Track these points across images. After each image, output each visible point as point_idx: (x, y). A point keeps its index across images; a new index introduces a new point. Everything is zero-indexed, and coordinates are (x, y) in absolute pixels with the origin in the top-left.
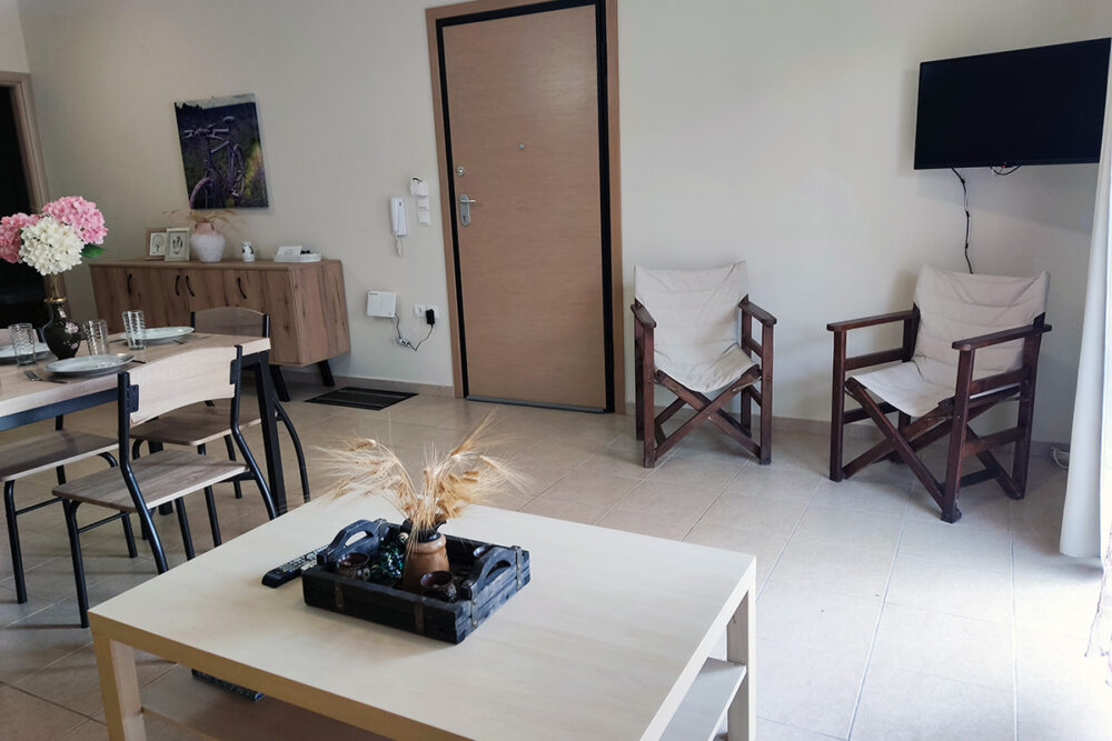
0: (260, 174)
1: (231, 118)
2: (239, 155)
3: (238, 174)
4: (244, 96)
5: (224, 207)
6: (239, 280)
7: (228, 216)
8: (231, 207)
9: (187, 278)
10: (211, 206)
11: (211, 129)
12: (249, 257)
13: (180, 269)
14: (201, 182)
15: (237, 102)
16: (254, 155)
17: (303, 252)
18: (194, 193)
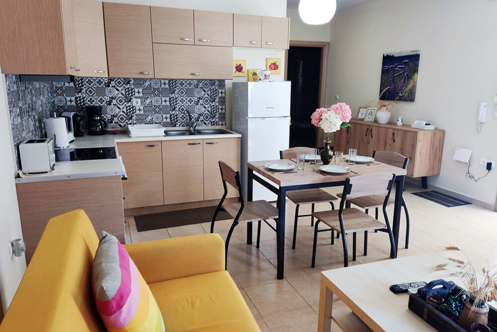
0: (414, 86)
1: (407, 61)
2: (407, 78)
3: (404, 86)
4: (415, 51)
5: (394, 100)
6: (393, 134)
7: (394, 104)
8: (397, 100)
9: (372, 130)
10: (388, 99)
11: (397, 66)
12: (400, 123)
13: (370, 126)
14: (386, 89)
15: (411, 54)
16: (413, 78)
17: (426, 124)
18: (382, 93)
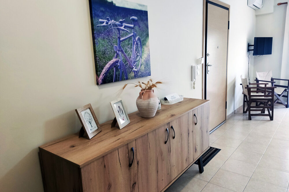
1: (135, 17)
2: (139, 43)
3: (137, 56)
5: (127, 79)
11: (122, 23)
14: (111, 62)
15: (139, 8)
16: (147, 44)
18: (104, 70)
